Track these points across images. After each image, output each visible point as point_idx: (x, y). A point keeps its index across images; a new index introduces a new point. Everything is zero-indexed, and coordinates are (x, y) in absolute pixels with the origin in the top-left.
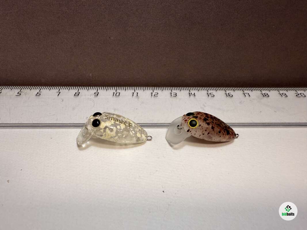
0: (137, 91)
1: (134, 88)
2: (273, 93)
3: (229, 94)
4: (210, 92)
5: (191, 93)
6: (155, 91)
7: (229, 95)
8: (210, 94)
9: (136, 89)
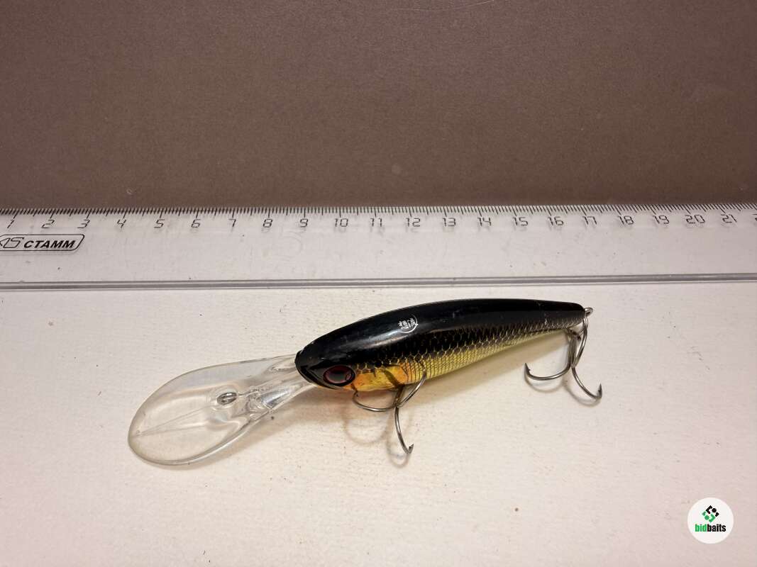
0: (380, 215)
1: (373, 210)
2: (642, 218)
3: (557, 219)
4: (519, 215)
5: (483, 219)
6: (415, 215)
7: (555, 223)
8: (520, 219)
9: (377, 210)
